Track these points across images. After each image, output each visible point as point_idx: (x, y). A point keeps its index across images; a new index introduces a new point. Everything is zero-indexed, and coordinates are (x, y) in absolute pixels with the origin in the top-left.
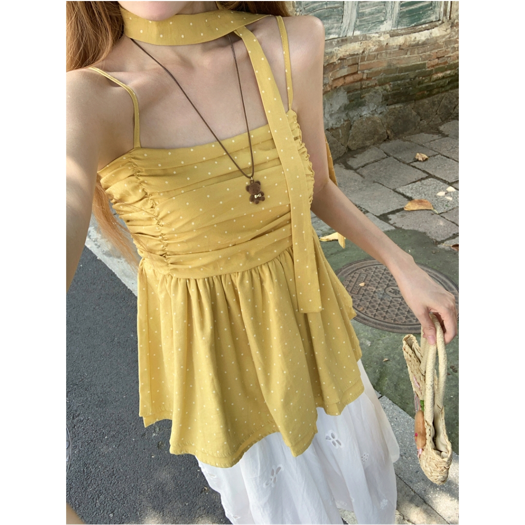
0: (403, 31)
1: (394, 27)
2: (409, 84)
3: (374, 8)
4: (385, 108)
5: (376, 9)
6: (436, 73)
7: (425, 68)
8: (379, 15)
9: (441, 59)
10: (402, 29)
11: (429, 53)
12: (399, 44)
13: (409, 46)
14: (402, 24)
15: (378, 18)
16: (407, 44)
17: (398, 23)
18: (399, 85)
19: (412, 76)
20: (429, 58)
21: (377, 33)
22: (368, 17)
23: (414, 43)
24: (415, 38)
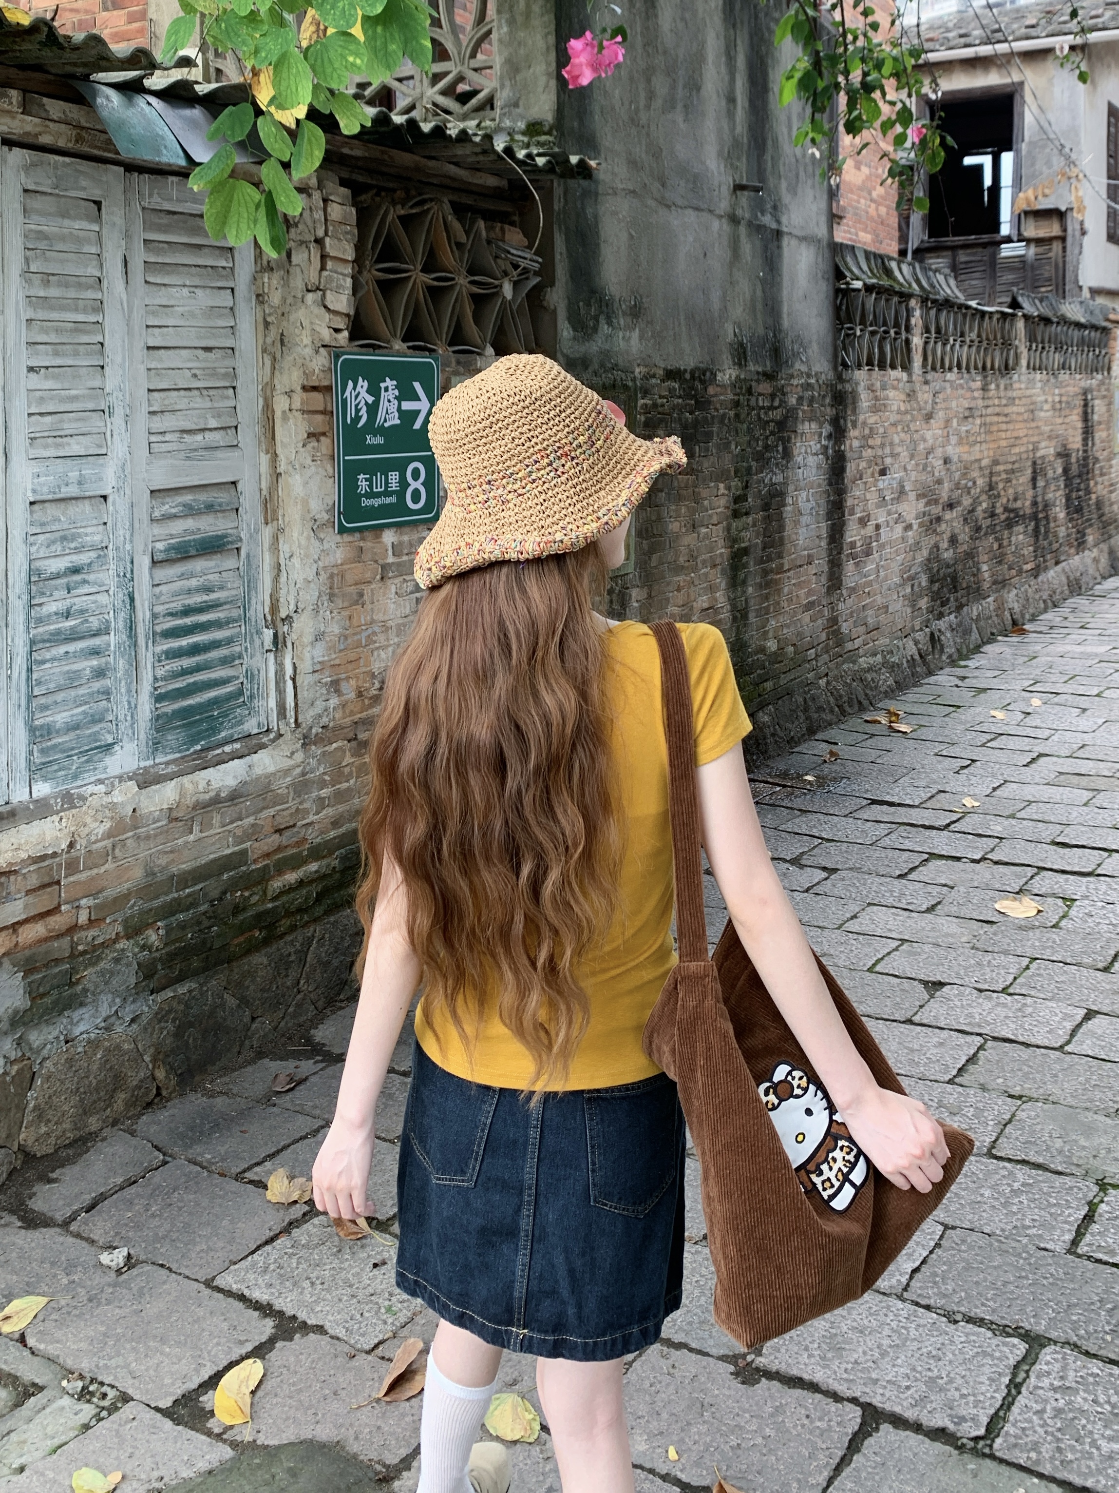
0: (172, 768)
1: (145, 760)
2: (210, 918)
3: (80, 709)
4: (146, 1001)
5: (84, 713)
6: (280, 872)
7: (246, 864)
8: (96, 728)
9: (287, 833)
10: (167, 763)
11: (251, 820)
12: (165, 806)
13: (194, 808)
14: (164, 747)
15: (95, 737)
16: (190, 801)
17: (156, 746)
18: (183, 926)
19: (215, 894)
20: (253, 834)
21: (100, 782)
22: (65, 738)
23: (207, 797)
24: (208, 783)
